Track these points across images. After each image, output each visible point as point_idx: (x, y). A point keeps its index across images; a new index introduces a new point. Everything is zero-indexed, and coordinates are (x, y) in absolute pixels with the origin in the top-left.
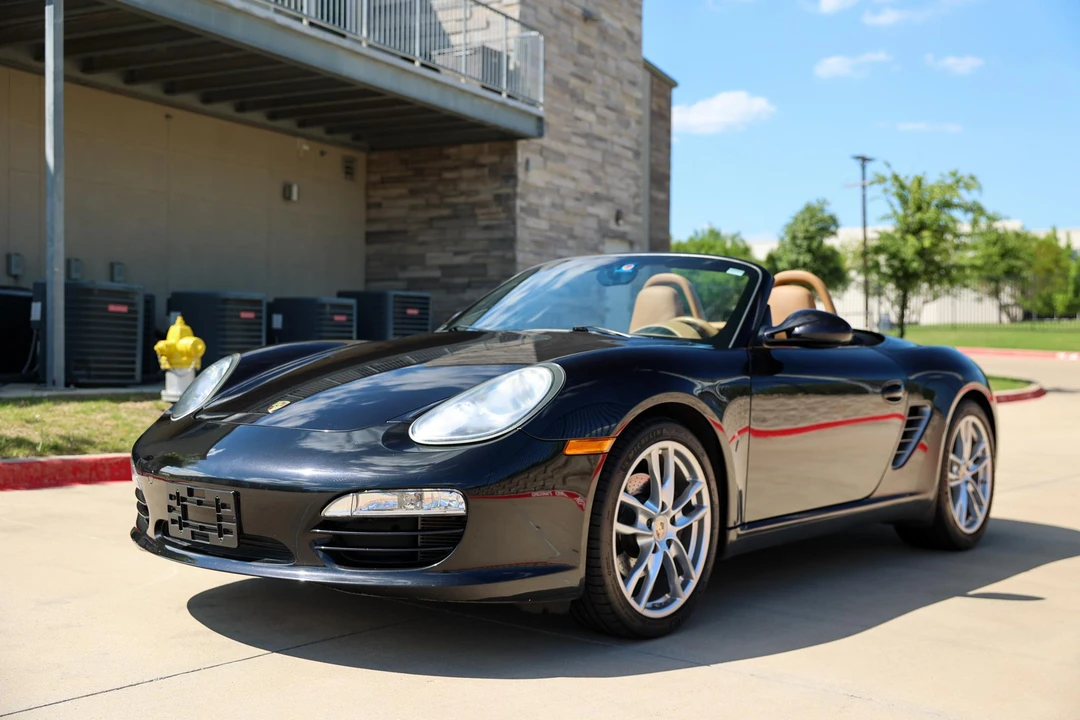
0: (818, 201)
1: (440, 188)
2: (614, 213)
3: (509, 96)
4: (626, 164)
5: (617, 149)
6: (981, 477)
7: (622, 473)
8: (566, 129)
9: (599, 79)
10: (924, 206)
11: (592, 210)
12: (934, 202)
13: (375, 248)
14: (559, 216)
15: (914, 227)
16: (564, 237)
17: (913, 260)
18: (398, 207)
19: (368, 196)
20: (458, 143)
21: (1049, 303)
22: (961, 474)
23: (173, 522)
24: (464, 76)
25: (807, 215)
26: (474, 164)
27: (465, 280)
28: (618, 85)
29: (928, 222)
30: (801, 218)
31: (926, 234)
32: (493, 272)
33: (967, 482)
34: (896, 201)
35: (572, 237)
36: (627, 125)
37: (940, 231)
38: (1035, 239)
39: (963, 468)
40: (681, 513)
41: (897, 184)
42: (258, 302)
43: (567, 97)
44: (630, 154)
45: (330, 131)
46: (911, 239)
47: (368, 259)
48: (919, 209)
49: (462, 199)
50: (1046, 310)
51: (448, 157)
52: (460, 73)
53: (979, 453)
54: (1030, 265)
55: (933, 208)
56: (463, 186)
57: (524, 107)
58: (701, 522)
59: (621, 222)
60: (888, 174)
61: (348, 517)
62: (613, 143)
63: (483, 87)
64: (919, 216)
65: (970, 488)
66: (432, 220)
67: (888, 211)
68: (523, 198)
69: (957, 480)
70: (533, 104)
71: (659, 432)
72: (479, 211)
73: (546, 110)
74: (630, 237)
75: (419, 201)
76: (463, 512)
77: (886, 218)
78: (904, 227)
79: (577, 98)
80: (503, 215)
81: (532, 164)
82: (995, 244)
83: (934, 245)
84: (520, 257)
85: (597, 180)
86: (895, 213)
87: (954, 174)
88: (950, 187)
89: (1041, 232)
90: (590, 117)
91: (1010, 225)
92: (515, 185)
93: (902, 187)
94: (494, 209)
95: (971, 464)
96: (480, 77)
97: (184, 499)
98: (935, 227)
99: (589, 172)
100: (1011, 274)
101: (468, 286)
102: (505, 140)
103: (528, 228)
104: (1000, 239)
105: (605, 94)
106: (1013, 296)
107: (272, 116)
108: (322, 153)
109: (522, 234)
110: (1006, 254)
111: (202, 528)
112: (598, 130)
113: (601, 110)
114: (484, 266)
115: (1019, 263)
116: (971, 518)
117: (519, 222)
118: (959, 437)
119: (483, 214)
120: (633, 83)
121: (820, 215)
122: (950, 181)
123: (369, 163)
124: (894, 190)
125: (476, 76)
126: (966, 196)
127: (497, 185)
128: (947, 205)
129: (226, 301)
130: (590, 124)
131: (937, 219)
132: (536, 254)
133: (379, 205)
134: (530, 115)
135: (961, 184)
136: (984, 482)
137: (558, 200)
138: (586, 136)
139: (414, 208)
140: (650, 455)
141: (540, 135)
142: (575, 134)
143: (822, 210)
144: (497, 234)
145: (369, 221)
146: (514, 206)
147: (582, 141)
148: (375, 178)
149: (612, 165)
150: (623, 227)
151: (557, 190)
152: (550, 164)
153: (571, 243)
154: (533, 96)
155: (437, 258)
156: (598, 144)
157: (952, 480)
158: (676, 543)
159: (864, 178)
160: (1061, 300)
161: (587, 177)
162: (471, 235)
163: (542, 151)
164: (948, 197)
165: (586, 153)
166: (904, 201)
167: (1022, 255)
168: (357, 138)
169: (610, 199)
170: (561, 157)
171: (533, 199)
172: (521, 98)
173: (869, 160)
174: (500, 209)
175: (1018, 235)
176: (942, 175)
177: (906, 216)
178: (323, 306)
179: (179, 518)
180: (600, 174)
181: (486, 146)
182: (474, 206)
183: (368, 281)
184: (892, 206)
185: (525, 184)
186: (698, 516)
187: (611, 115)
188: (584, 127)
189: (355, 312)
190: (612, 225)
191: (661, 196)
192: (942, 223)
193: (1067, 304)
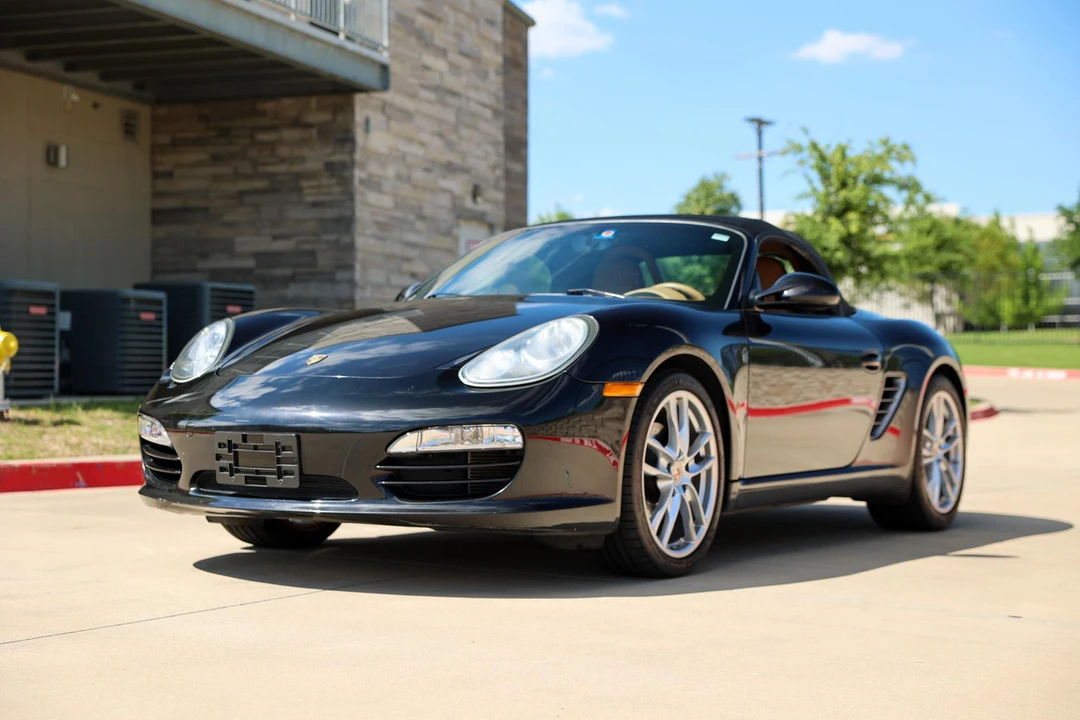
0: (716, 176)
1: (253, 153)
2: (470, 188)
3: (348, 38)
4: (483, 126)
5: (474, 107)
6: (952, 456)
7: (648, 417)
8: (412, 80)
9: (451, 17)
10: (850, 181)
11: (444, 183)
12: (862, 177)
13: (163, 231)
14: (405, 190)
15: (837, 208)
16: (411, 217)
17: (837, 250)
18: (195, 176)
19: (153, 163)
20: (276, 96)
21: (993, 312)
22: (934, 450)
23: (222, 469)
24: (295, 11)
25: (703, 194)
26: (297, 123)
27: (288, 272)
28: (473, 26)
29: (855, 201)
30: (695, 196)
31: (852, 216)
32: (324, 261)
33: (939, 461)
34: (815, 176)
35: (421, 217)
36: (485, 75)
37: (869, 214)
38: (977, 227)
39: (936, 446)
40: (693, 461)
41: (815, 154)
42: (50, 295)
43: (413, 40)
44: (488, 113)
45: (105, 77)
46: (835, 224)
47: (156, 243)
48: (844, 185)
49: (282, 168)
50: (990, 321)
51: (263, 114)
52: (289, 8)
53: (950, 432)
54: (971, 261)
55: (860, 184)
56: (284, 151)
57: (365, 52)
58: (709, 472)
59: (479, 199)
60: (805, 142)
61: (413, 452)
62: (468, 99)
63: (313, 24)
64: (843, 194)
65: (943, 466)
66: (242, 194)
67: (805, 187)
68: (363, 166)
69: (930, 457)
70: (375, 47)
71: (676, 382)
72: (304, 184)
73: (392, 57)
74: (490, 218)
75: (224, 170)
76: (520, 446)
77: (802, 196)
78: (825, 207)
79: (425, 41)
80: (336, 189)
81: (373, 123)
82: (929, 233)
83: (862, 231)
84: (360, 242)
85: (451, 146)
86: (814, 190)
87: (885, 142)
88: (880, 158)
89: (983, 219)
90: (440, 65)
91: (947, 209)
92: (352, 151)
93: (823, 158)
94: (325, 181)
95: (942, 441)
96: (309, 12)
97: (236, 446)
98: (863, 208)
99: (441, 135)
100: (947, 271)
101: (293, 279)
102: (340, 92)
103: (368, 204)
104: (935, 226)
105: (458, 36)
106: (949, 301)
107: (33, 57)
108: (96, 106)
109: (362, 213)
110: (943, 245)
111: (257, 472)
112: (450, 81)
113: (453, 57)
114: (312, 254)
115: (959, 257)
116: (944, 499)
117: (358, 198)
118: (931, 414)
119: (312, 188)
120: (491, 23)
121: (718, 194)
122: (880, 150)
123: (155, 119)
124: (813, 162)
125: (304, 10)
126: (900, 170)
127: (329, 150)
128: (876, 180)
129: (12, 292)
130: (441, 74)
131: (866, 198)
132: (379, 238)
133: (169, 175)
134: (372, 62)
135: (894, 154)
136: (955, 463)
137: (404, 171)
138: (436, 89)
139: (216, 178)
140: (668, 404)
141: (385, 86)
142: (423, 87)
143: (720, 187)
144: (330, 213)
145: (156, 195)
146: (352, 176)
147: (432, 96)
148: (165, 139)
149: (468, 126)
150: (482, 206)
151: (403, 158)
152: (394, 124)
153: (420, 225)
154: (376, 39)
155: (251, 243)
156: (451, 100)
157: (926, 457)
158: (690, 488)
159: (760, 147)
160: (1007, 308)
161: (437, 142)
162: (295, 213)
163: (384, 107)
164: (878, 170)
165: (435, 110)
166: (825, 178)
167: (964, 246)
168: (139, 86)
169: (465, 170)
170: (407, 116)
171: (374, 168)
172: (359, 40)
173: (767, 123)
174: (334, 181)
175: (957, 222)
176: (870, 143)
177: (828, 195)
178: (126, 300)
179: (230, 465)
180: (453, 138)
181: (314, 101)
182: (299, 176)
183: (155, 272)
184: (810, 181)
185: (365, 149)
186: (707, 467)
187: (466, 63)
188: (432, 78)
189: (164, 308)
190: (469, 203)
191: (517, 167)
192: (871, 203)
193: (1016, 312)
